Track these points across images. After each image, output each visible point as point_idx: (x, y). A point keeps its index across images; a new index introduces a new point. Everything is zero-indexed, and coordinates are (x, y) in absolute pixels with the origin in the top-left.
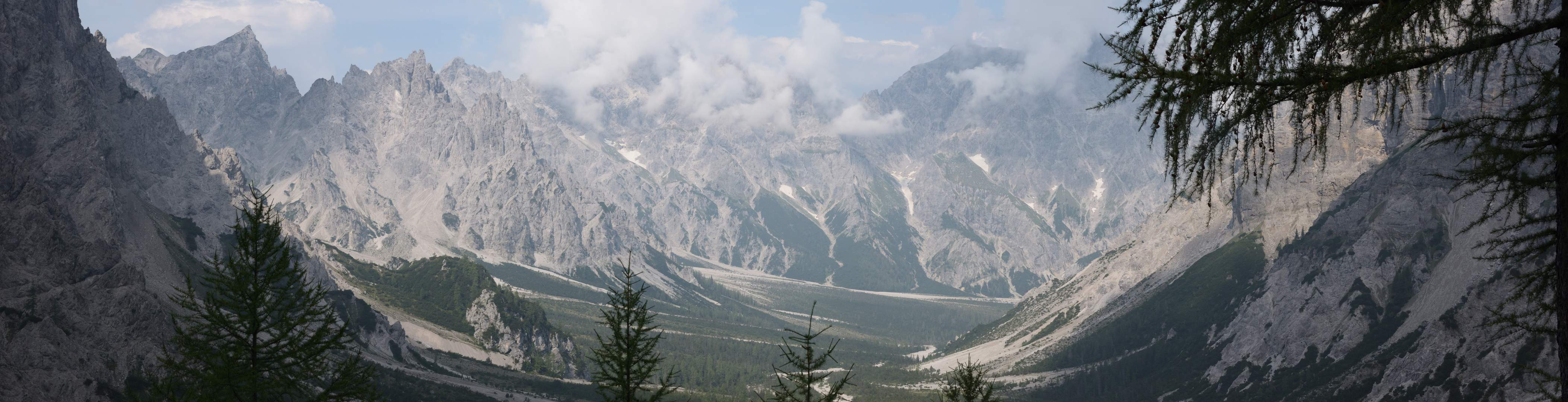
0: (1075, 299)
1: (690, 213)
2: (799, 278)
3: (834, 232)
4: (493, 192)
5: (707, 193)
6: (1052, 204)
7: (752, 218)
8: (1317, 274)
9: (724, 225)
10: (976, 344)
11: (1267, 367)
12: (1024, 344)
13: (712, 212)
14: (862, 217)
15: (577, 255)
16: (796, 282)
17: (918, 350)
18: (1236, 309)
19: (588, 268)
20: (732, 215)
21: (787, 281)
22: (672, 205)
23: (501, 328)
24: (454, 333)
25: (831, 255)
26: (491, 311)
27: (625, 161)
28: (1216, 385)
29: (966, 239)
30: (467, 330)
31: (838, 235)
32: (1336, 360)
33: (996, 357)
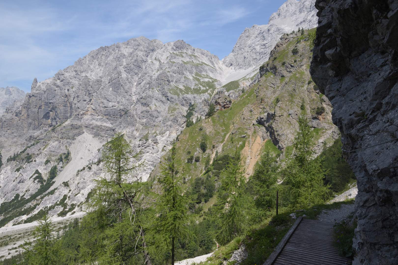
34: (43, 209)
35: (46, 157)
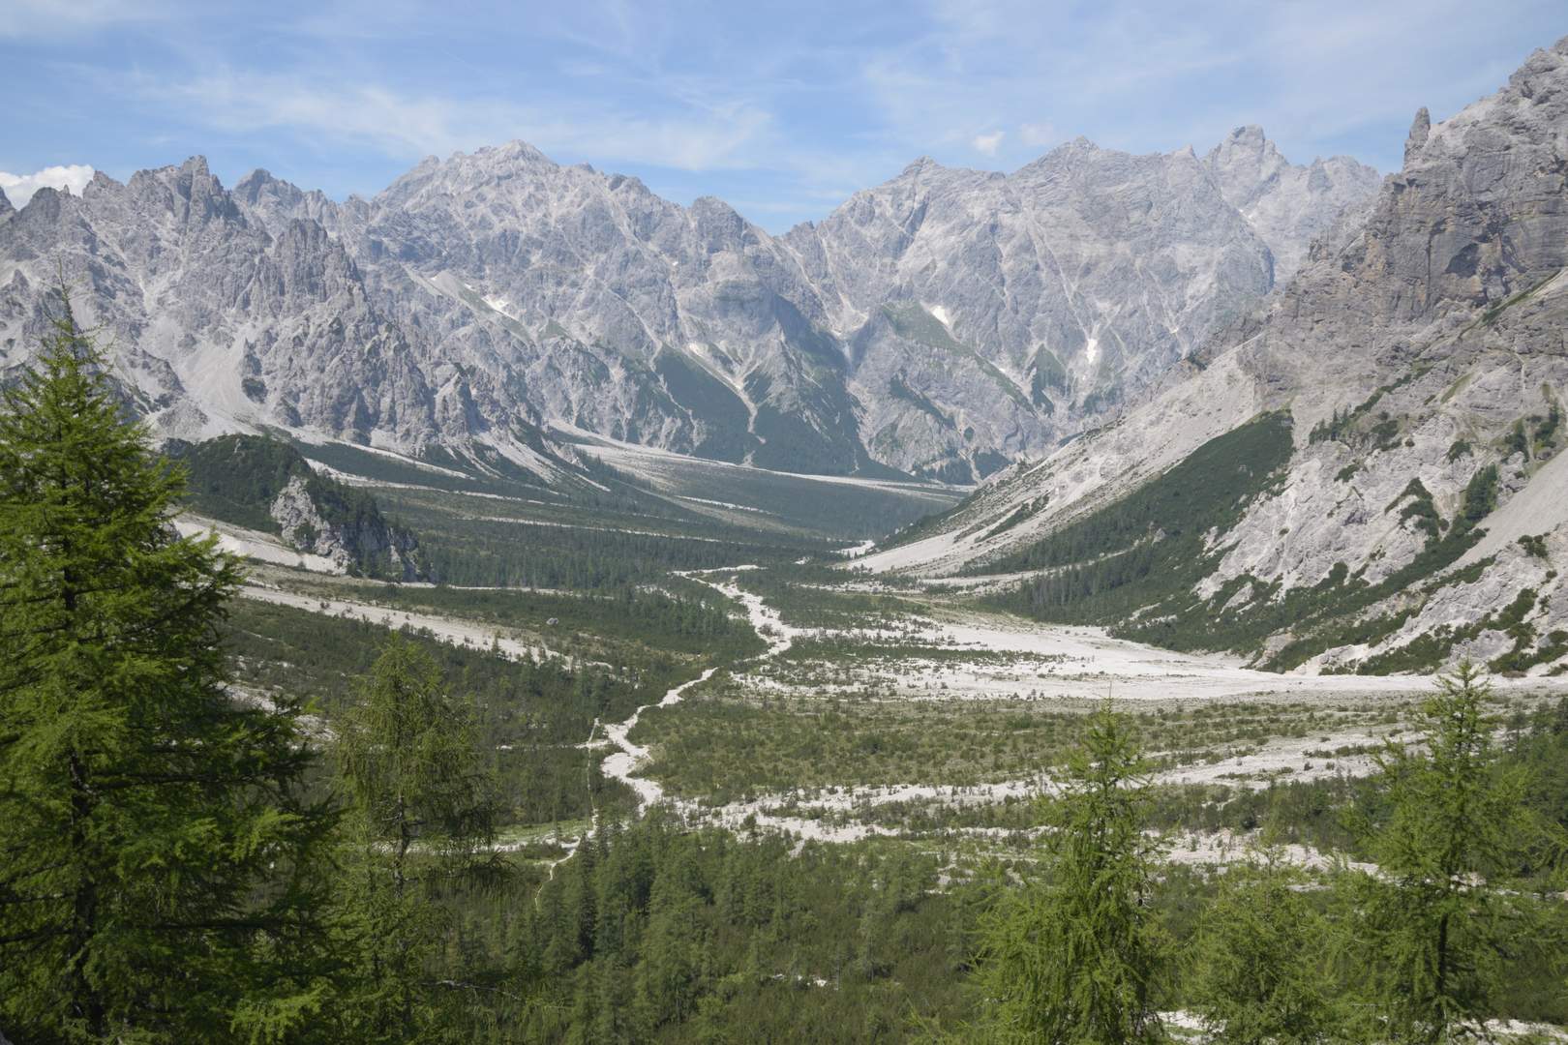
0: (1046, 487)
1: (573, 377)
2: (711, 457)
3: (755, 401)
4: (311, 350)
5: (596, 351)
6: (1030, 369)
7: (652, 385)
8: (1357, 469)
9: (617, 392)
10: (919, 539)
11: (1276, 586)
12: (977, 540)
13: (602, 374)
14: (790, 380)
15: (426, 431)
16: (705, 462)
17: (852, 545)
18: (1245, 510)
19: (440, 447)
20: (627, 379)
21: (696, 461)
22: (550, 366)
23: (319, 524)
24: (255, 533)
25: (750, 429)
26: (302, 502)
27: (490, 310)
28: (1207, 602)
29: (920, 412)
30: (275, 529)
31: (760, 405)
32: (1372, 584)
33: (942, 555)
34: (1432, 633)
35: (1455, 432)
